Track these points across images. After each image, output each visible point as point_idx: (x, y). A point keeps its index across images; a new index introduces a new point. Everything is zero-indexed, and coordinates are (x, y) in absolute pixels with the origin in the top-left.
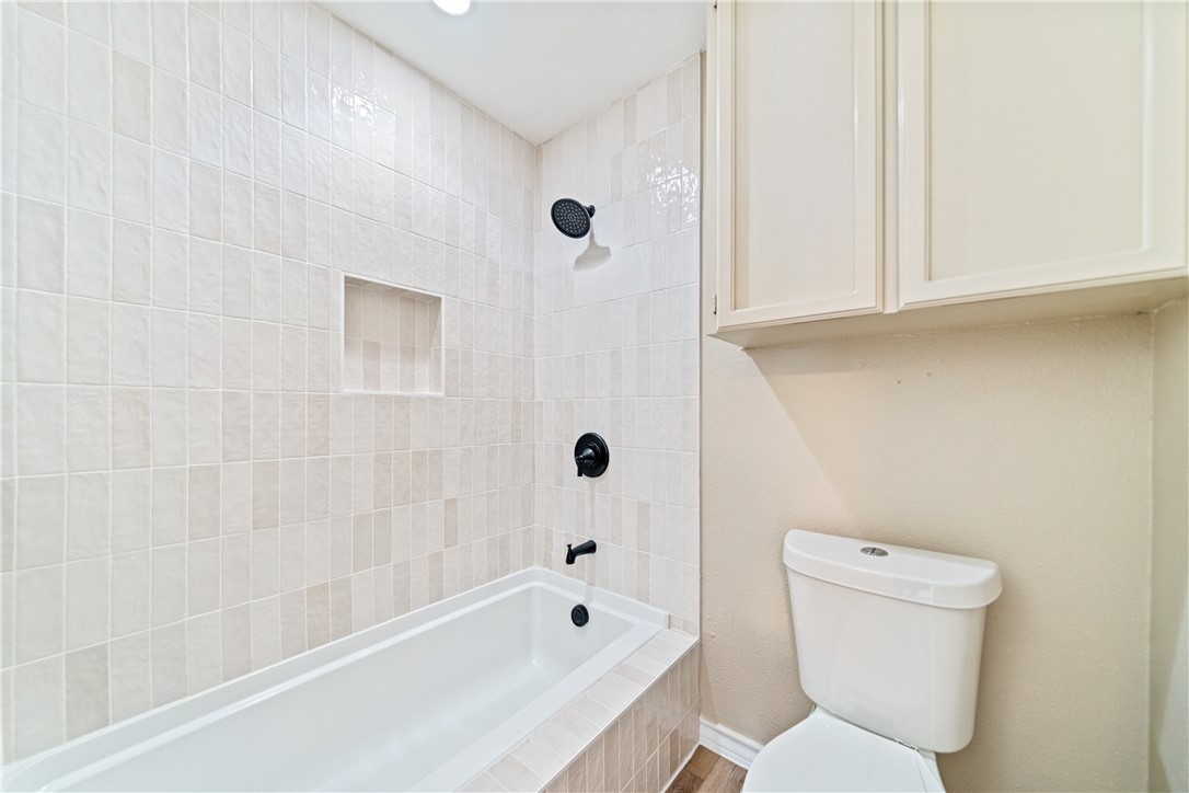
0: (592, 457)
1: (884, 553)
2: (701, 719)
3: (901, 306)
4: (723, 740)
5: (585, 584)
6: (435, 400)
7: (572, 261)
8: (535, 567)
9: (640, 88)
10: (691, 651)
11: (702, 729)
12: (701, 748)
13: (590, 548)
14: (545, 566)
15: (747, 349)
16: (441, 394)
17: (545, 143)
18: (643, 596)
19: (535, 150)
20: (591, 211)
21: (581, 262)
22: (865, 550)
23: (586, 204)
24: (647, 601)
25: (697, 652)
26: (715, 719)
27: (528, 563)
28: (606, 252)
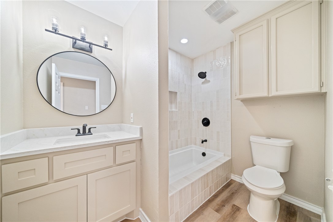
0: (206, 122)
1: (270, 139)
2: (232, 174)
3: (272, 95)
4: (236, 178)
5: (204, 148)
6: (177, 111)
7: (201, 83)
8: (192, 145)
9: (217, 49)
10: (230, 160)
11: (232, 176)
12: (232, 179)
13: (206, 141)
14: (195, 145)
15: (241, 101)
16: (177, 110)
17: (195, 58)
18: (218, 150)
19: (192, 60)
20: (206, 73)
21: (203, 83)
22: (266, 138)
23: (204, 72)
24: (219, 151)
25: (231, 160)
26: (234, 174)
27: (191, 144)
28: (209, 81)
